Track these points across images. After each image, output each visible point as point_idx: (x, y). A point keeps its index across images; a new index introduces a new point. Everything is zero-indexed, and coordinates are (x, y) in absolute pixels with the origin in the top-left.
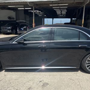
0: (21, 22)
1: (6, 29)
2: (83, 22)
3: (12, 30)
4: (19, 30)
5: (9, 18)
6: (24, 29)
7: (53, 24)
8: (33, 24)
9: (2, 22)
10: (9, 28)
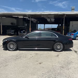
0: (21, 27)
1: (10, 31)
2: (64, 28)
3: (14, 32)
4: (19, 33)
5: (12, 24)
6: (23, 32)
7: (45, 28)
8: (30, 29)
9: (6, 27)
10: (13, 31)
